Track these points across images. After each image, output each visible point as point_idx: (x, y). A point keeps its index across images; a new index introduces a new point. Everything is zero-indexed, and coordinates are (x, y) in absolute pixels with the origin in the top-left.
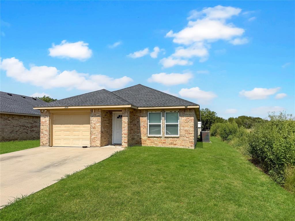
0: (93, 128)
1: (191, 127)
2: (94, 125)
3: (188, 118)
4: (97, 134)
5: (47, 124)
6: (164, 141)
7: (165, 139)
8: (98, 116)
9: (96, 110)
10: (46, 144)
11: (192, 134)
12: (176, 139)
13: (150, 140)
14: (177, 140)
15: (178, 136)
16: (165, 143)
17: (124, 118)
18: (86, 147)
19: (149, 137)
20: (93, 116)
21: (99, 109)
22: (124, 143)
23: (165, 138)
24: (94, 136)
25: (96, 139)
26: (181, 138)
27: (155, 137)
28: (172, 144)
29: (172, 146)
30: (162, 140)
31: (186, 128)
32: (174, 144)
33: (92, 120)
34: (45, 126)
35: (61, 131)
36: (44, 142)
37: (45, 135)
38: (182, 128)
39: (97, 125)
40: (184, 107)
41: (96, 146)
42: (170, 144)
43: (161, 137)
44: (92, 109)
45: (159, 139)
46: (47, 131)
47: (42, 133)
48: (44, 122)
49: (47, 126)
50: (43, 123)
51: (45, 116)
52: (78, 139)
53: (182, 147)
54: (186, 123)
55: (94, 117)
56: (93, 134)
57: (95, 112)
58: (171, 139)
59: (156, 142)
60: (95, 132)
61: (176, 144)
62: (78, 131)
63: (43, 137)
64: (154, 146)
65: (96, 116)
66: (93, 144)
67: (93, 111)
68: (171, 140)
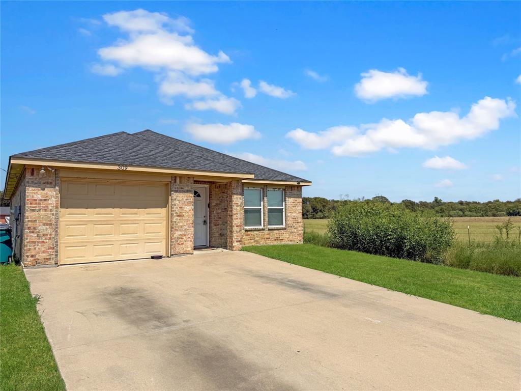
0: (178, 216)
1: (299, 212)
2: (179, 209)
3: (296, 199)
4: (186, 227)
5: (50, 208)
6: (267, 236)
7: (269, 232)
8: (188, 191)
9: (183, 180)
10: (47, 259)
11: (300, 222)
12: (283, 231)
13: (248, 235)
14: (285, 232)
15: (284, 226)
16: (269, 238)
17: (236, 196)
18: (160, 257)
19: (246, 231)
20: (176, 191)
21: (189, 178)
22: (237, 242)
23: (269, 230)
24: (180, 233)
25: (185, 238)
26: (289, 229)
27: (255, 230)
28: (277, 239)
29: (278, 243)
30: (264, 235)
31: (294, 214)
32: (280, 240)
33: (175, 199)
34: (43, 213)
35: (85, 223)
36: (41, 256)
37: (44, 235)
38: (289, 214)
39: (185, 209)
40: (296, 183)
41: (186, 253)
42: (275, 240)
43: (264, 230)
44: (175, 177)
45: (260, 233)
46: (51, 224)
47: (33, 232)
48: (41, 200)
49: (51, 210)
50: (36, 204)
51: (43, 185)
52: (136, 241)
53: (290, 243)
54: (294, 207)
55: (180, 192)
56: (177, 228)
57: (180, 182)
58: (277, 231)
59: (257, 239)
60: (181, 224)
61: (282, 240)
62: (134, 222)
63: (34, 242)
64: (254, 244)
65: (184, 192)
66: (179, 249)
67: (178, 180)
68: (276, 233)
